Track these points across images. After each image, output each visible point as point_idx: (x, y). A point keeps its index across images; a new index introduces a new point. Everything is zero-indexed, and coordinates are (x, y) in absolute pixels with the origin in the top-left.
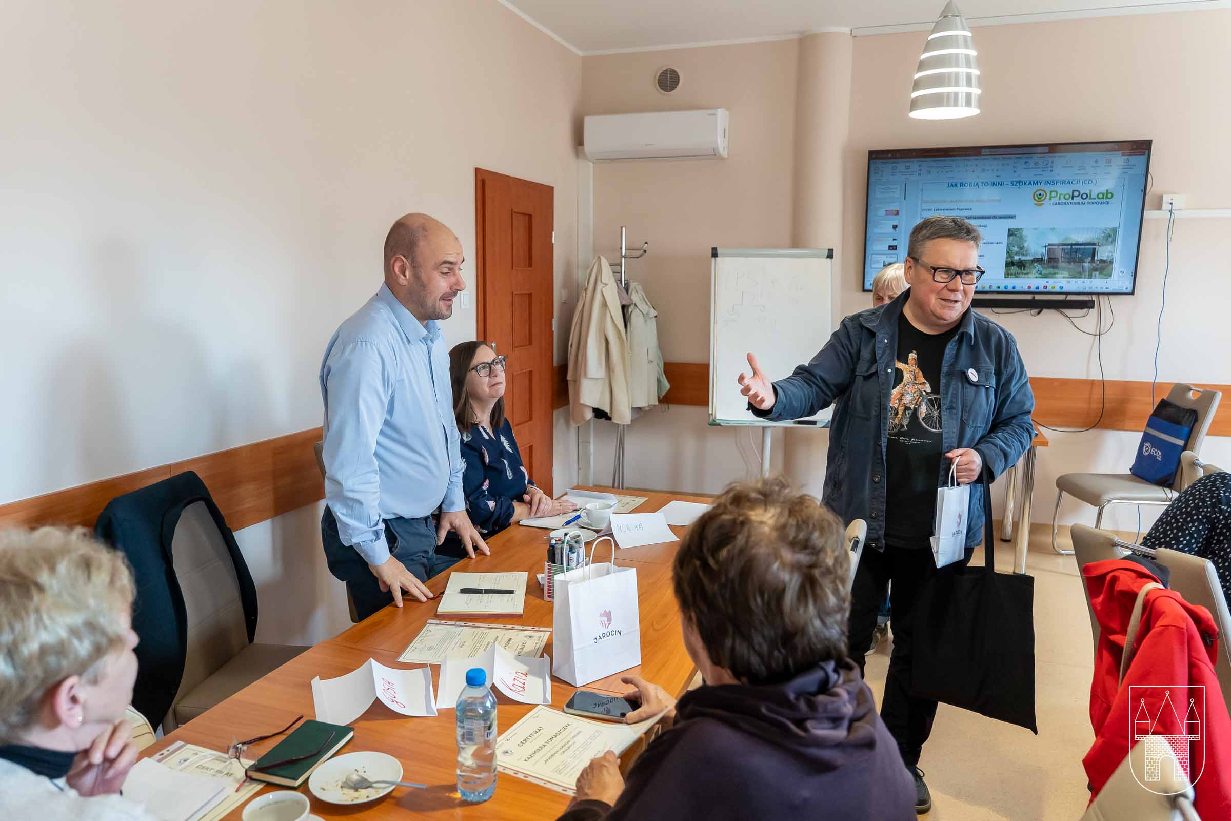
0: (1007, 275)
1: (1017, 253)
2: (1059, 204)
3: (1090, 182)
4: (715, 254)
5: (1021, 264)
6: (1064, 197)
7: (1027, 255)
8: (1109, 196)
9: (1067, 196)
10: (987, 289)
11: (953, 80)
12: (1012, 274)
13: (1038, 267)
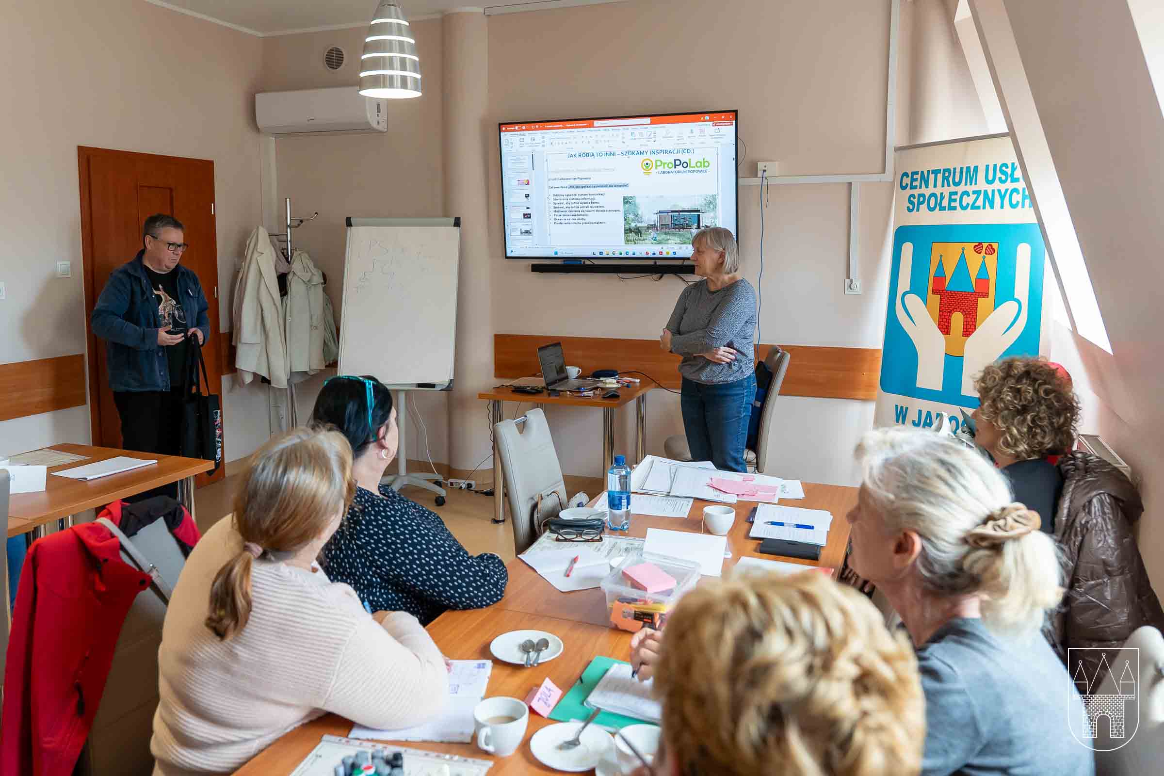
0: (627, 241)
1: (633, 221)
2: (664, 172)
3: (689, 151)
4: (349, 223)
5: (638, 231)
6: (668, 166)
7: (642, 222)
8: (706, 164)
9: (670, 165)
10: (611, 255)
12: (631, 241)
13: (653, 233)
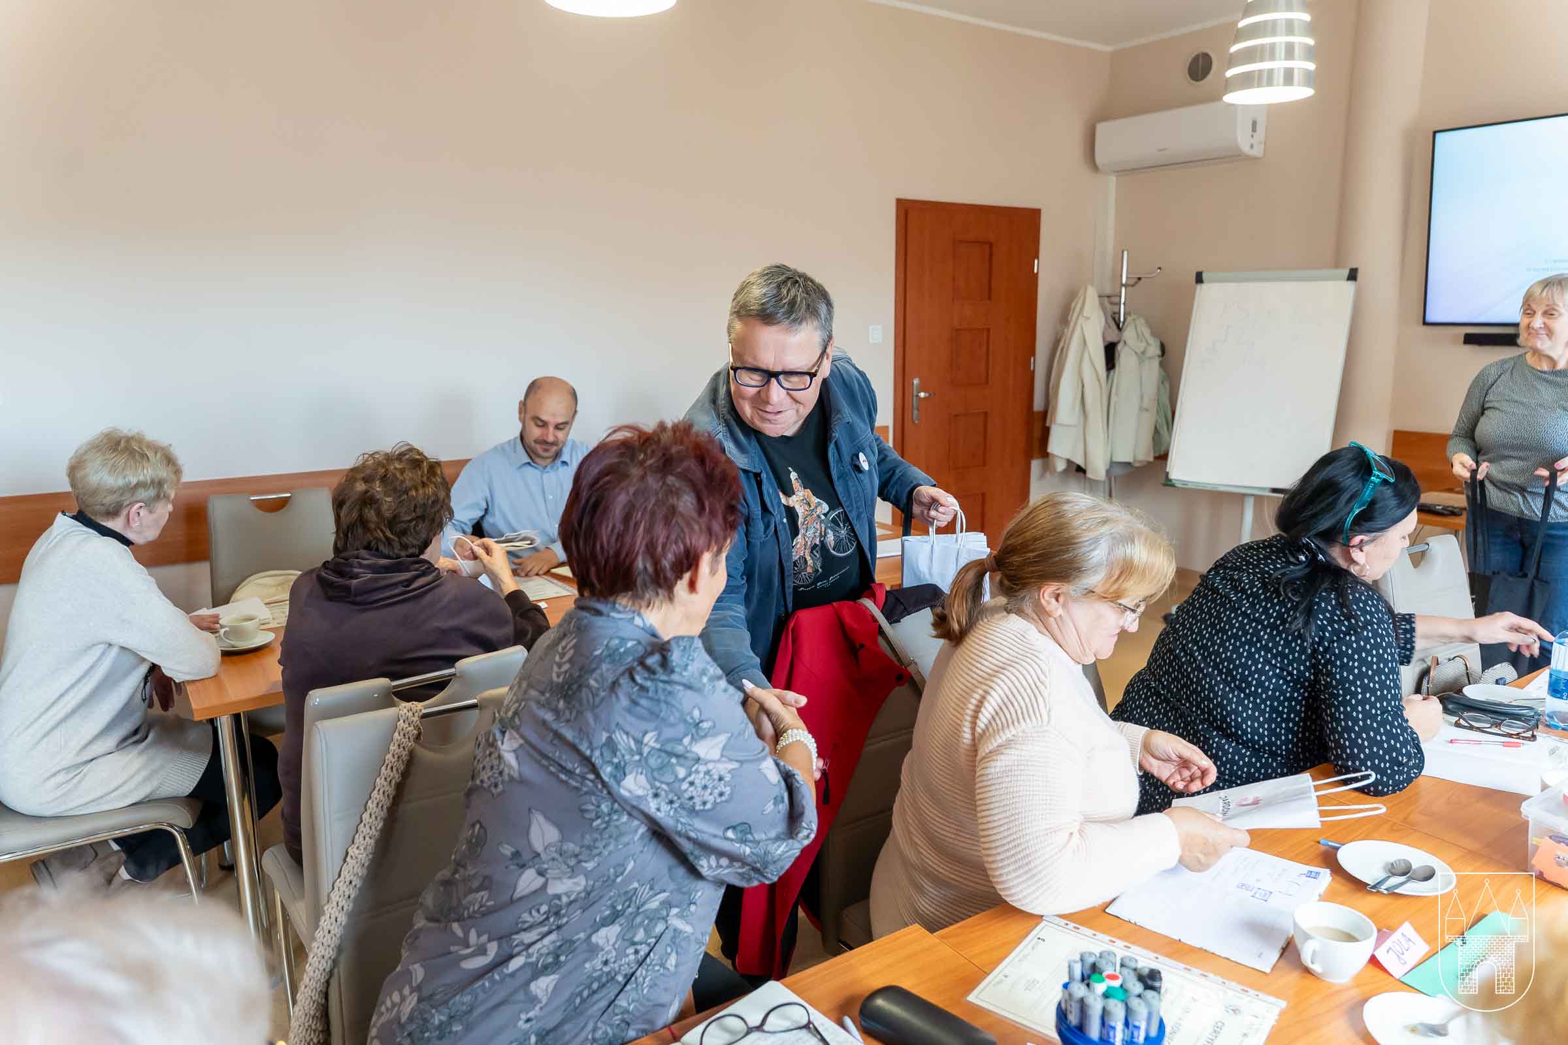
4: (1199, 279)
11: (1268, 53)
